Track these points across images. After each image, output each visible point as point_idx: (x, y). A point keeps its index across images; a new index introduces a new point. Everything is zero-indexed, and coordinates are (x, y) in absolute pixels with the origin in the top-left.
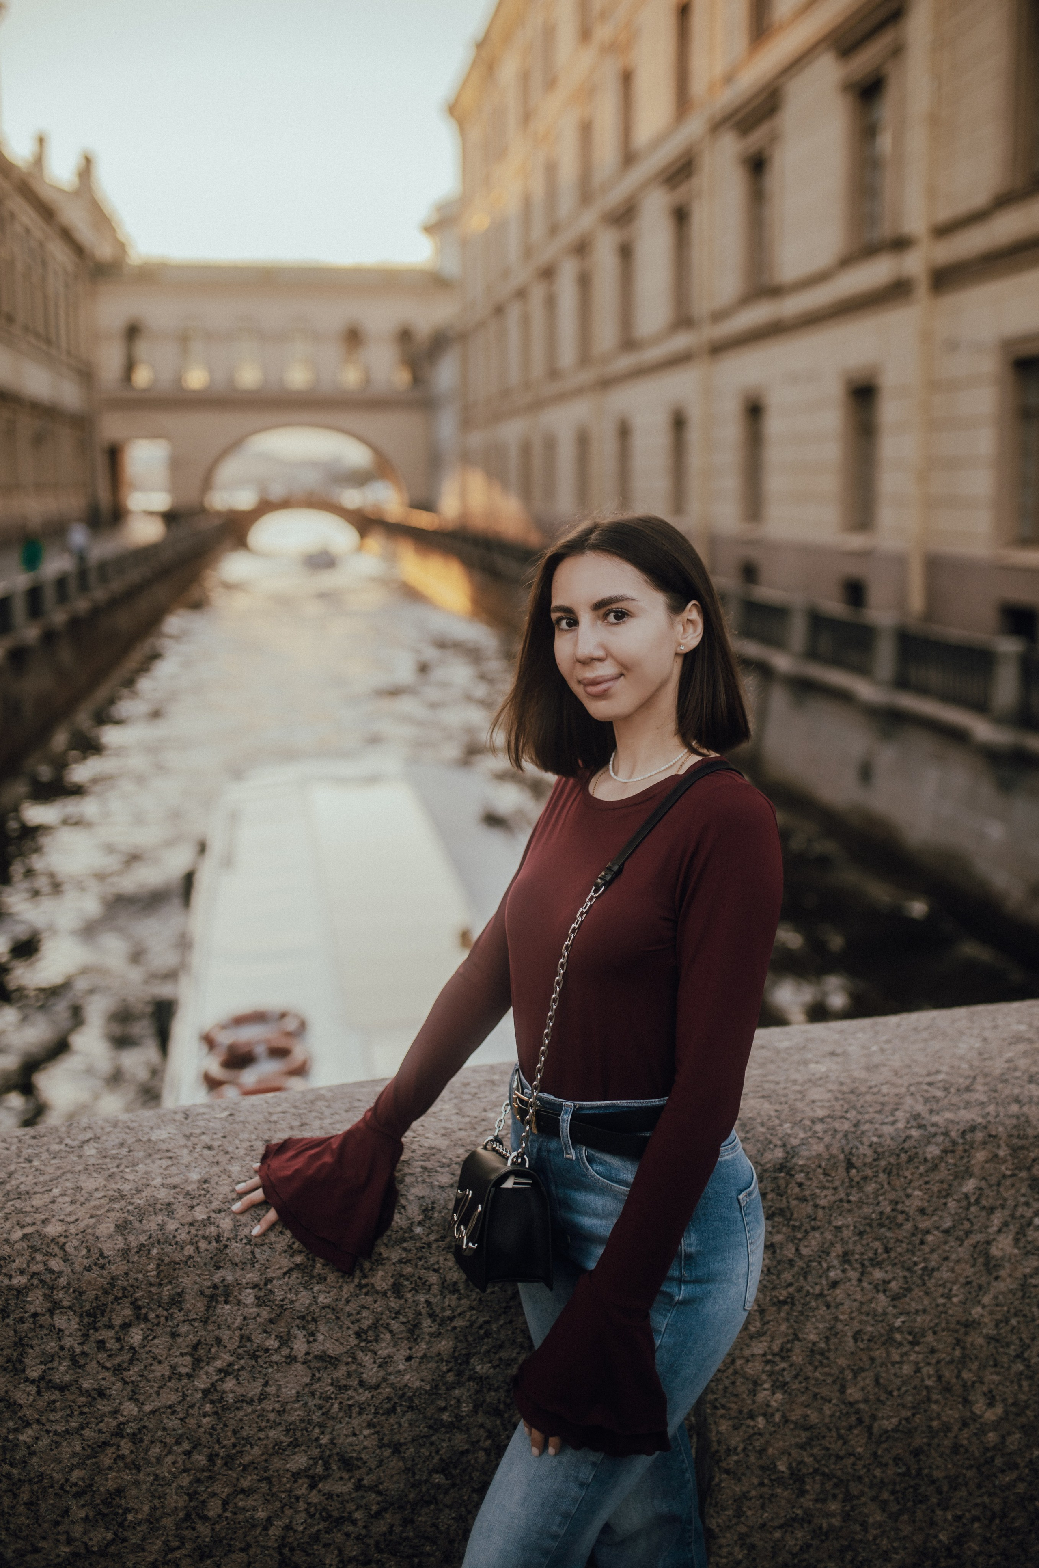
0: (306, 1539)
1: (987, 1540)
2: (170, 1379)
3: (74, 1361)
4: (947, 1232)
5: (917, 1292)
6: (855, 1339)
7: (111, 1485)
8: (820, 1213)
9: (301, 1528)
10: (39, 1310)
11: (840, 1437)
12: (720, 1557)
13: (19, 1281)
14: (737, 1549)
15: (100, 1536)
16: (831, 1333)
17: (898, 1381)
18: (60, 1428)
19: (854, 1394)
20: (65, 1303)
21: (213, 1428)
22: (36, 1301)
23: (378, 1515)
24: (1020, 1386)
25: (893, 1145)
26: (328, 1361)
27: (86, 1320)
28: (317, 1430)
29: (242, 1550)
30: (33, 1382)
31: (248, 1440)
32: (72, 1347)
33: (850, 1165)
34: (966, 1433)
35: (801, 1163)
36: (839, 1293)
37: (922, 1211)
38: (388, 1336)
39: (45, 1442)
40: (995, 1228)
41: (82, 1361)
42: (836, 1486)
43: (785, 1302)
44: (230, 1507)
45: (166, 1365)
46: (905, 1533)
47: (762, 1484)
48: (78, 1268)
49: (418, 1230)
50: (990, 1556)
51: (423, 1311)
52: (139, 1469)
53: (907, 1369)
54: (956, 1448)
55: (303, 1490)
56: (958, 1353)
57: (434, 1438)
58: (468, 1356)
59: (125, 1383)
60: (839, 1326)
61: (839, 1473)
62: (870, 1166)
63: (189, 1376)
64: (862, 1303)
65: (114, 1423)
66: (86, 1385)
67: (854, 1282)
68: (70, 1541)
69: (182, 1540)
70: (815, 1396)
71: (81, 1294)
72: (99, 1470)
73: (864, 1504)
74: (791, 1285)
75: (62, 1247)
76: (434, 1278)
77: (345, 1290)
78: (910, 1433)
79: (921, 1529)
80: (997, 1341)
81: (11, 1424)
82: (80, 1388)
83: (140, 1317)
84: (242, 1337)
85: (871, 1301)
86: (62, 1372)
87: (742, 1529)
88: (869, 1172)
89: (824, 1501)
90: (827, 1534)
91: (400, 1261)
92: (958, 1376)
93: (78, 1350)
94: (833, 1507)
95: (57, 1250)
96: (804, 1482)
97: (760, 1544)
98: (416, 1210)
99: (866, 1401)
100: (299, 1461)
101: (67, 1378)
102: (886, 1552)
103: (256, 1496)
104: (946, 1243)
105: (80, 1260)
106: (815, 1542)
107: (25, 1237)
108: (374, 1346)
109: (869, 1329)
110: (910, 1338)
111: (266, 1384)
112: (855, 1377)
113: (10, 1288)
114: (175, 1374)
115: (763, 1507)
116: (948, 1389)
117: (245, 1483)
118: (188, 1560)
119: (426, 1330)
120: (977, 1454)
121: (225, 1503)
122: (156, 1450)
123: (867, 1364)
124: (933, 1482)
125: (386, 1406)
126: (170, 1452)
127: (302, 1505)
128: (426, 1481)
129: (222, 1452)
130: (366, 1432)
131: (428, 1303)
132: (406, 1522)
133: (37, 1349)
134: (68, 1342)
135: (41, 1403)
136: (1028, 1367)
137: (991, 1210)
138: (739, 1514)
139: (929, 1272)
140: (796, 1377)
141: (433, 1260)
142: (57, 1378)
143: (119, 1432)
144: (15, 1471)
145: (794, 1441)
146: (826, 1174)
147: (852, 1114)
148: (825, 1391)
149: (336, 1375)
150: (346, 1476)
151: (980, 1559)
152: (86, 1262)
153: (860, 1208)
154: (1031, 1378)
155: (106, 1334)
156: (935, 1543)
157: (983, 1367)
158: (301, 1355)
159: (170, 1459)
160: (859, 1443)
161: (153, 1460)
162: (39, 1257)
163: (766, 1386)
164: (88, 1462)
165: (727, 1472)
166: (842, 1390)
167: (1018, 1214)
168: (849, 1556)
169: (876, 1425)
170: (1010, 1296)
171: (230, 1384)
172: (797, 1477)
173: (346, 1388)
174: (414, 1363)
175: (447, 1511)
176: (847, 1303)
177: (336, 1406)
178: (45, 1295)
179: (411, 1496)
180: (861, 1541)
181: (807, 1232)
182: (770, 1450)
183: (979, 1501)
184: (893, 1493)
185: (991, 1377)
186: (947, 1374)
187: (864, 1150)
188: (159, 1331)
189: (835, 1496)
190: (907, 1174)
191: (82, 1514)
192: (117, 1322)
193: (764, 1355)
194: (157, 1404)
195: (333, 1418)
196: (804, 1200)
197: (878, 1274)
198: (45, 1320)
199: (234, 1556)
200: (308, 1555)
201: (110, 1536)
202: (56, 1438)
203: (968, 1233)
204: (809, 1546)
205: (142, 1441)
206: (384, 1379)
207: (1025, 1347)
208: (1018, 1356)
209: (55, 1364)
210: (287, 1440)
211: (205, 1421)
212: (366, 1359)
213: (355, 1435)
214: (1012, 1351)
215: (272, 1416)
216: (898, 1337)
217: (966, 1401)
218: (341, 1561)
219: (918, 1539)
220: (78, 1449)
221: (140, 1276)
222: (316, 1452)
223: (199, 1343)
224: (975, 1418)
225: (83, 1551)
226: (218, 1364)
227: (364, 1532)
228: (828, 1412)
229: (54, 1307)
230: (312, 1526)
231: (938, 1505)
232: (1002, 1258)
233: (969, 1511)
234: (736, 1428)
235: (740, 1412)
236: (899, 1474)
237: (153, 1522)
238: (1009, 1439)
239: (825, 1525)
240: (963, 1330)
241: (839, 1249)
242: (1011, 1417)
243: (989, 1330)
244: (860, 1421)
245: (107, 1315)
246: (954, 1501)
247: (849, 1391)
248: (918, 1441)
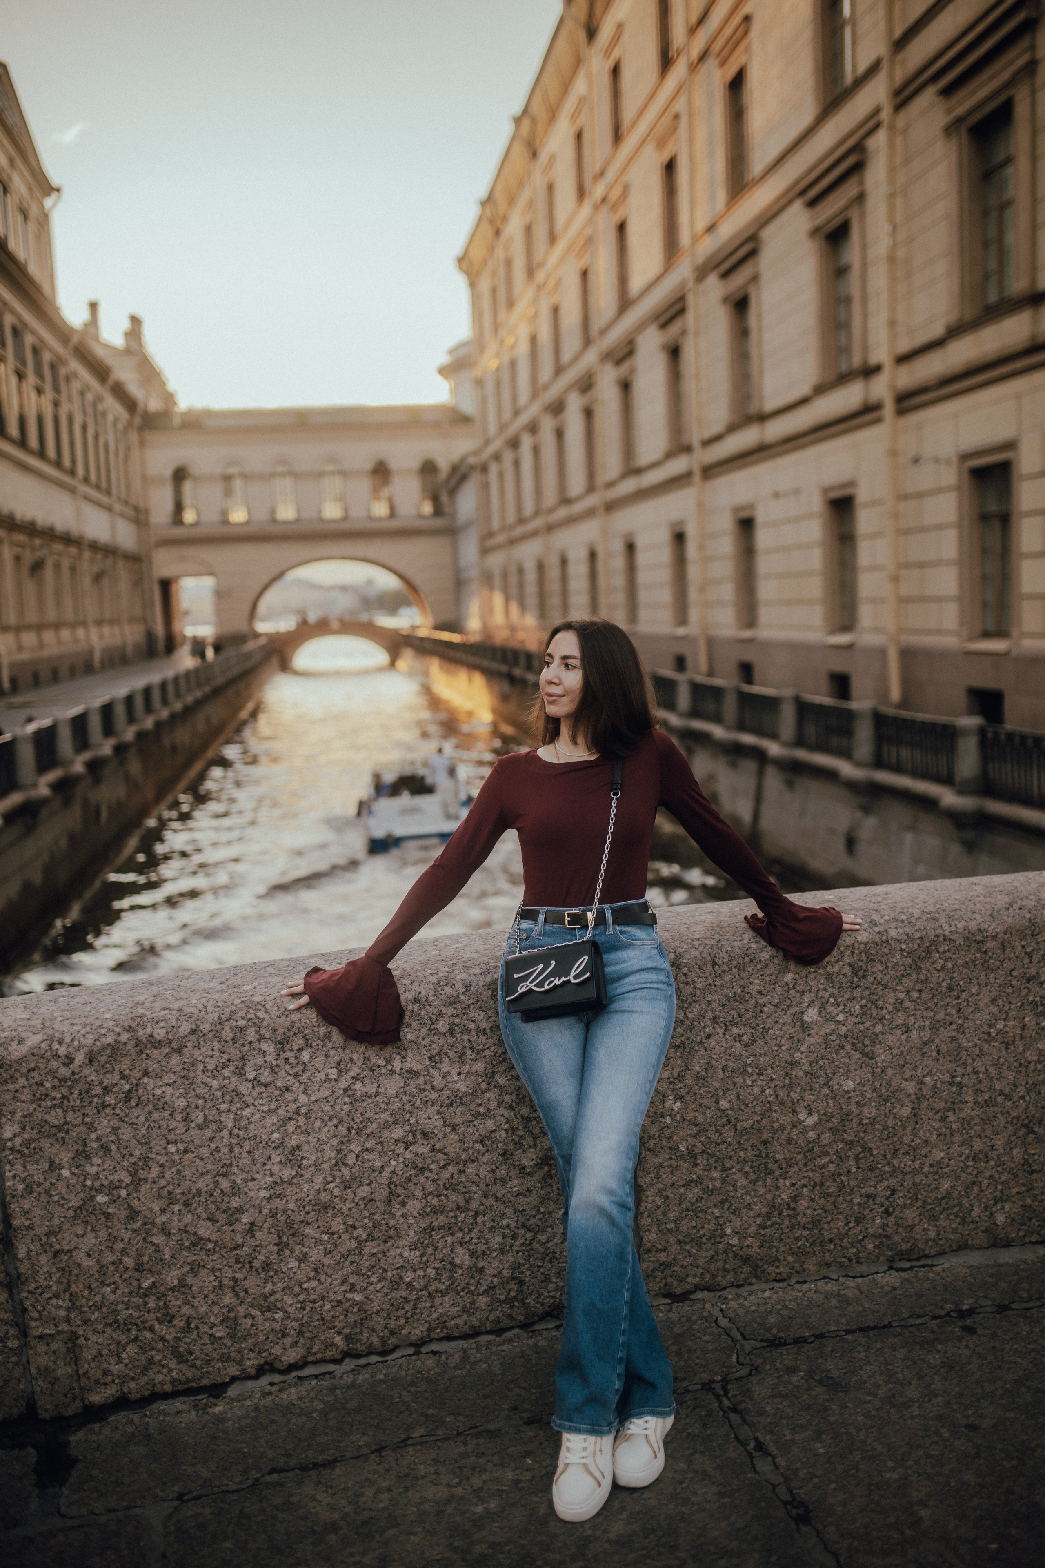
0: (404, 1180)
1: (812, 1200)
2: (325, 1082)
3: (272, 1070)
4: (776, 1005)
5: (760, 1042)
6: (724, 1071)
7: (294, 1143)
8: (698, 992)
9: (401, 1173)
10: (253, 1040)
11: (717, 1131)
12: (646, 1202)
13: (242, 1023)
14: (658, 1198)
15: (288, 1173)
16: (708, 1066)
17: (751, 1098)
18: (265, 1108)
19: (724, 1104)
20: (267, 1036)
21: (349, 1111)
22: (251, 1034)
23: (444, 1166)
24: (828, 1103)
25: (740, 952)
26: (414, 1074)
27: (279, 1046)
28: (408, 1115)
29: (368, 1185)
30: (250, 1081)
31: (369, 1120)
32: (271, 1062)
33: (714, 963)
34: (795, 1131)
35: (685, 961)
36: (712, 1042)
37: (760, 993)
38: (447, 1060)
39: (257, 1116)
40: (806, 1004)
41: (277, 1070)
42: (716, 1161)
43: (679, 1046)
44: (360, 1159)
45: (323, 1073)
46: (760, 1193)
47: (671, 1158)
48: (273, 1017)
49: (462, 997)
50: (815, 1210)
51: (467, 1045)
52: (309, 1134)
53: (756, 1090)
54: (789, 1141)
55: (401, 1151)
56: (787, 1081)
57: (475, 1123)
58: (493, 1073)
59: (301, 1083)
60: (714, 1062)
61: (718, 1154)
62: (727, 964)
63: (336, 1080)
64: (726, 1048)
65: (294, 1107)
66: (279, 1084)
67: (721, 1035)
68: (271, 1175)
69: (334, 1176)
70: (701, 1105)
71: (275, 1030)
72: (286, 1134)
73: (734, 1173)
74: (683, 1035)
75: (264, 1006)
76: (472, 1026)
77: (422, 1031)
78: (759, 1130)
79: (770, 1191)
80: (811, 1074)
81: (238, 1105)
82: (275, 1086)
83: (308, 1045)
84: (365, 1058)
85: (732, 1047)
86: (266, 1077)
87: (660, 1186)
88: (726, 968)
89: (709, 1170)
90: (712, 1191)
91: (453, 1016)
92: (788, 1096)
93: (274, 1063)
94: (715, 1174)
95: (260, 1007)
96: (696, 1158)
97: (672, 1195)
98: (461, 986)
99: (732, 1109)
100: (398, 1133)
101: (269, 1079)
102: (749, 1204)
103: (375, 1153)
104: (776, 1012)
105: (274, 1012)
106: (705, 1196)
107: (242, 1002)
108: (441, 1066)
109: (732, 1064)
110: (757, 1071)
111: (379, 1086)
112: (724, 1094)
113: (237, 1027)
114: (327, 1079)
115: (672, 1173)
116: (782, 1103)
117: (368, 1145)
118: (338, 1189)
119: (469, 1057)
120: (803, 1145)
121: (357, 1156)
122: (318, 1124)
123: (731, 1086)
124: (776, 1161)
125: (448, 1102)
126: (326, 1125)
127: (401, 1159)
128: (472, 1148)
129: (355, 1126)
130: (436, 1117)
131: (470, 1041)
132: (461, 1172)
133: (252, 1062)
134: (269, 1058)
135: (255, 1094)
136: (832, 1091)
137: (803, 993)
138: (658, 1177)
139: (766, 1030)
140: (688, 1092)
141: (472, 1015)
142: (263, 1079)
143: (297, 1113)
144: (241, 1133)
145: (689, 1132)
146: (700, 969)
147: (717, 937)
148: (706, 1102)
149: (418, 1082)
150: (425, 1143)
151: (808, 1212)
152: (278, 1014)
153: (722, 990)
154: (834, 1098)
155: (289, 1054)
156: (779, 1200)
157: (803, 1090)
158: (398, 1070)
159: (326, 1129)
160: (729, 1135)
161: (317, 1129)
162: (251, 1011)
163: (671, 1098)
164: (281, 1129)
165: (649, 1150)
166: (717, 1102)
167: (819, 996)
168: (726, 1206)
169: (739, 1124)
170: (818, 1046)
171: (358, 1086)
172: (692, 1155)
173: (424, 1090)
174: (463, 1076)
175: (484, 1166)
176: (717, 1047)
177: (419, 1101)
178: (256, 1031)
179: (463, 1156)
180: (733, 1197)
181: (690, 1003)
182: (675, 1138)
183: (806, 1174)
184: (751, 1167)
185: (809, 1097)
186: (781, 1094)
187: (723, 955)
188: (318, 1053)
189: (716, 1168)
190: (750, 969)
191: (278, 1159)
192: (295, 1047)
193: (669, 1078)
194: (318, 1096)
195: (417, 1108)
196: (688, 984)
197: (735, 1031)
198: (256, 1045)
199: (363, 1188)
200: (405, 1189)
201: (294, 1173)
202: (263, 1114)
203: (789, 1007)
204: (702, 1198)
205: (310, 1117)
206: (446, 1086)
207: (829, 1079)
208: (825, 1084)
209: (262, 1071)
210: (391, 1120)
211: (345, 1107)
212: (435, 1073)
213: (430, 1118)
214: (821, 1080)
215: (382, 1106)
216: (750, 1070)
217: (794, 1112)
218: (424, 1194)
219: (769, 1197)
220: (275, 1121)
221: (308, 1021)
222: (408, 1128)
223: (341, 1061)
224: (801, 1122)
225: (279, 1181)
226: (352, 1074)
227: (436, 1177)
228: (709, 1115)
229: (261, 1039)
230: (407, 1172)
231: (780, 1176)
232: (812, 1023)
233: (800, 1181)
234: (653, 1123)
235: (656, 1113)
236: (755, 1156)
237: (317, 1165)
238: (823, 1137)
239: (710, 1186)
240: (790, 1067)
241: (710, 1014)
242: (823, 1123)
243: (806, 1067)
244: (729, 1121)
245: (290, 1043)
246: (790, 1174)
247: (721, 1103)
248: (766, 1136)
